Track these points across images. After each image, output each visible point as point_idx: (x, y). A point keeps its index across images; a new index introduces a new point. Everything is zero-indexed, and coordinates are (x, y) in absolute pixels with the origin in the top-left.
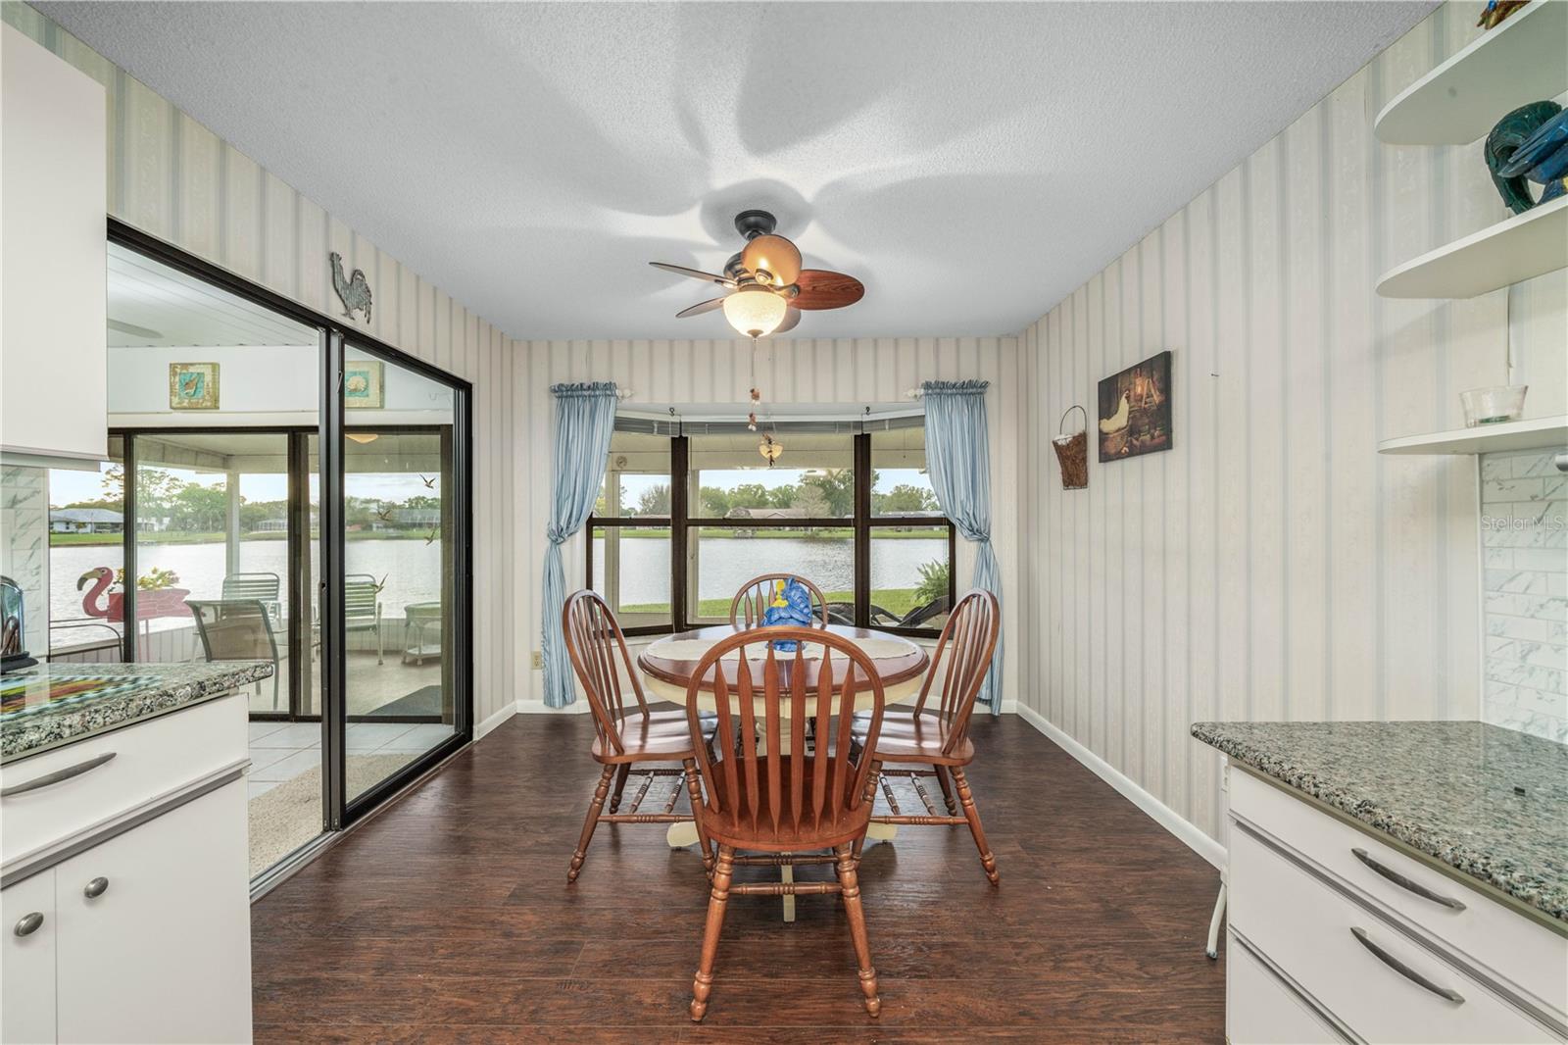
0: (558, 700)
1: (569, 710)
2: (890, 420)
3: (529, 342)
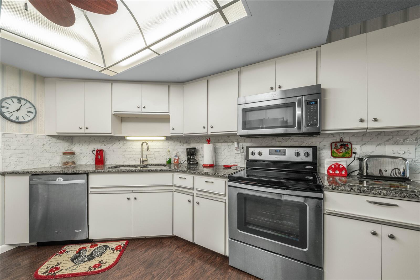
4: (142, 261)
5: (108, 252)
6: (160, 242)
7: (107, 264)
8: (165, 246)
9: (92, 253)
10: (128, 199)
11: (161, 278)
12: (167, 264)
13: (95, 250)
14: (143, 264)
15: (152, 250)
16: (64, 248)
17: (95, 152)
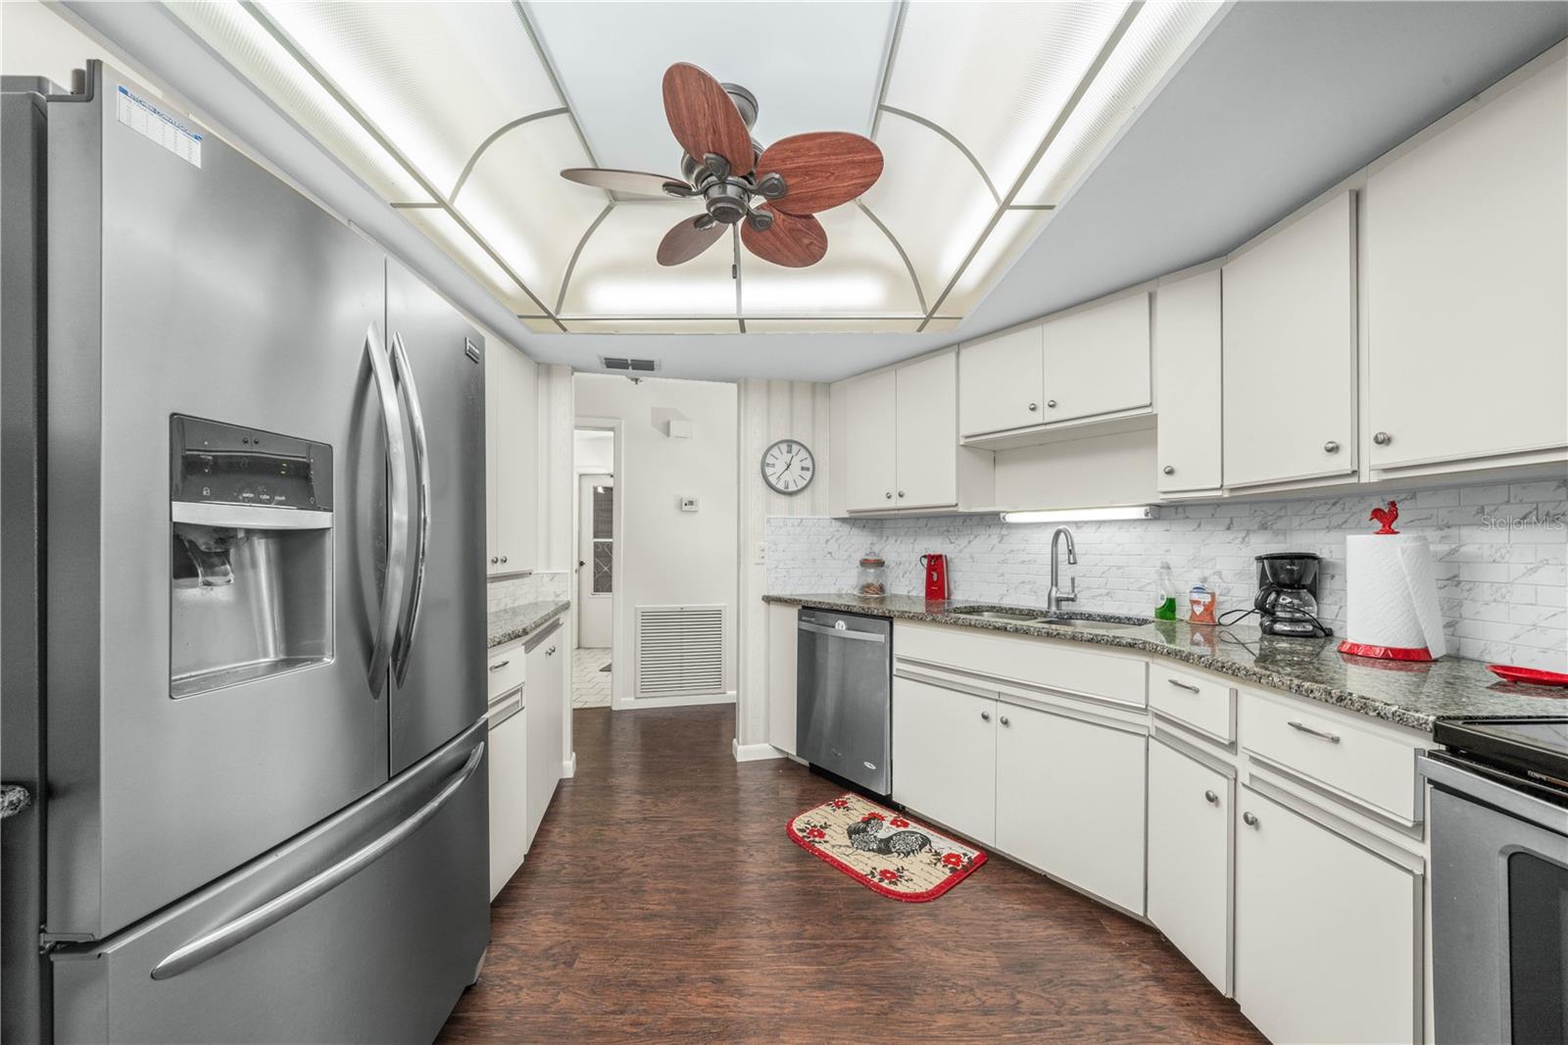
4: (1001, 939)
5: (924, 856)
6: (1091, 920)
7: (910, 884)
8: (1104, 943)
9: (891, 838)
10: (985, 717)
11: (1038, 1031)
12: (1082, 1004)
13: (899, 834)
14: (1003, 951)
15: (1051, 927)
16: (847, 797)
17: (925, 561)
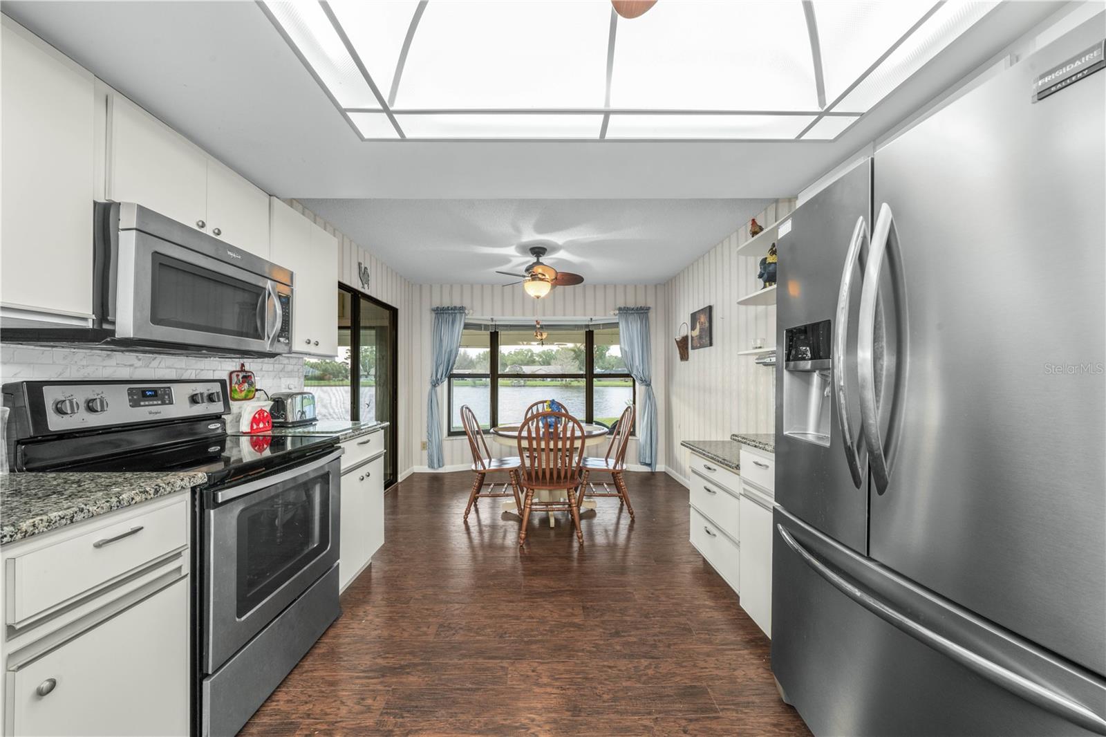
0: (436, 466)
1: (441, 470)
2: (603, 324)
3: (421, 286)
